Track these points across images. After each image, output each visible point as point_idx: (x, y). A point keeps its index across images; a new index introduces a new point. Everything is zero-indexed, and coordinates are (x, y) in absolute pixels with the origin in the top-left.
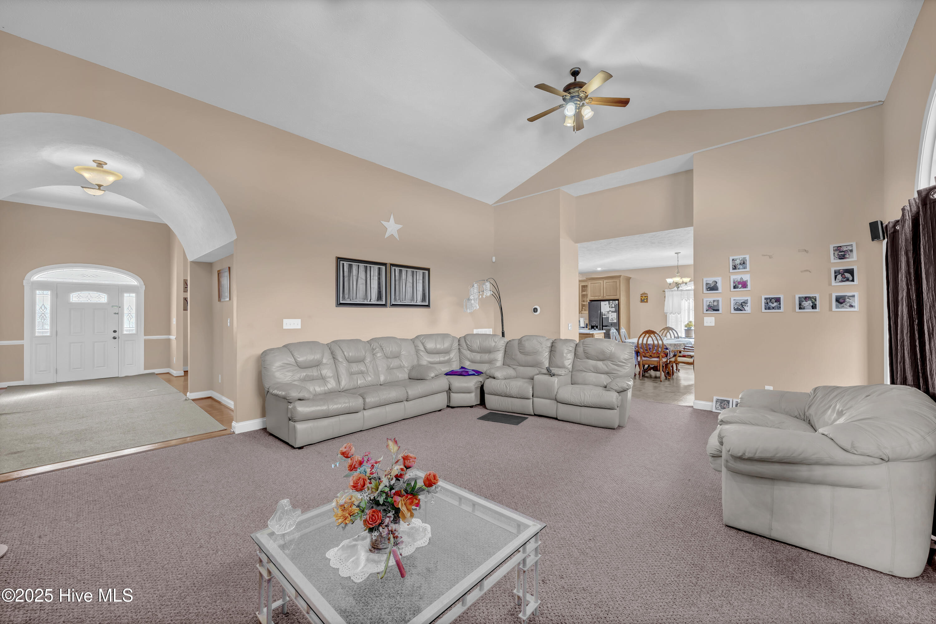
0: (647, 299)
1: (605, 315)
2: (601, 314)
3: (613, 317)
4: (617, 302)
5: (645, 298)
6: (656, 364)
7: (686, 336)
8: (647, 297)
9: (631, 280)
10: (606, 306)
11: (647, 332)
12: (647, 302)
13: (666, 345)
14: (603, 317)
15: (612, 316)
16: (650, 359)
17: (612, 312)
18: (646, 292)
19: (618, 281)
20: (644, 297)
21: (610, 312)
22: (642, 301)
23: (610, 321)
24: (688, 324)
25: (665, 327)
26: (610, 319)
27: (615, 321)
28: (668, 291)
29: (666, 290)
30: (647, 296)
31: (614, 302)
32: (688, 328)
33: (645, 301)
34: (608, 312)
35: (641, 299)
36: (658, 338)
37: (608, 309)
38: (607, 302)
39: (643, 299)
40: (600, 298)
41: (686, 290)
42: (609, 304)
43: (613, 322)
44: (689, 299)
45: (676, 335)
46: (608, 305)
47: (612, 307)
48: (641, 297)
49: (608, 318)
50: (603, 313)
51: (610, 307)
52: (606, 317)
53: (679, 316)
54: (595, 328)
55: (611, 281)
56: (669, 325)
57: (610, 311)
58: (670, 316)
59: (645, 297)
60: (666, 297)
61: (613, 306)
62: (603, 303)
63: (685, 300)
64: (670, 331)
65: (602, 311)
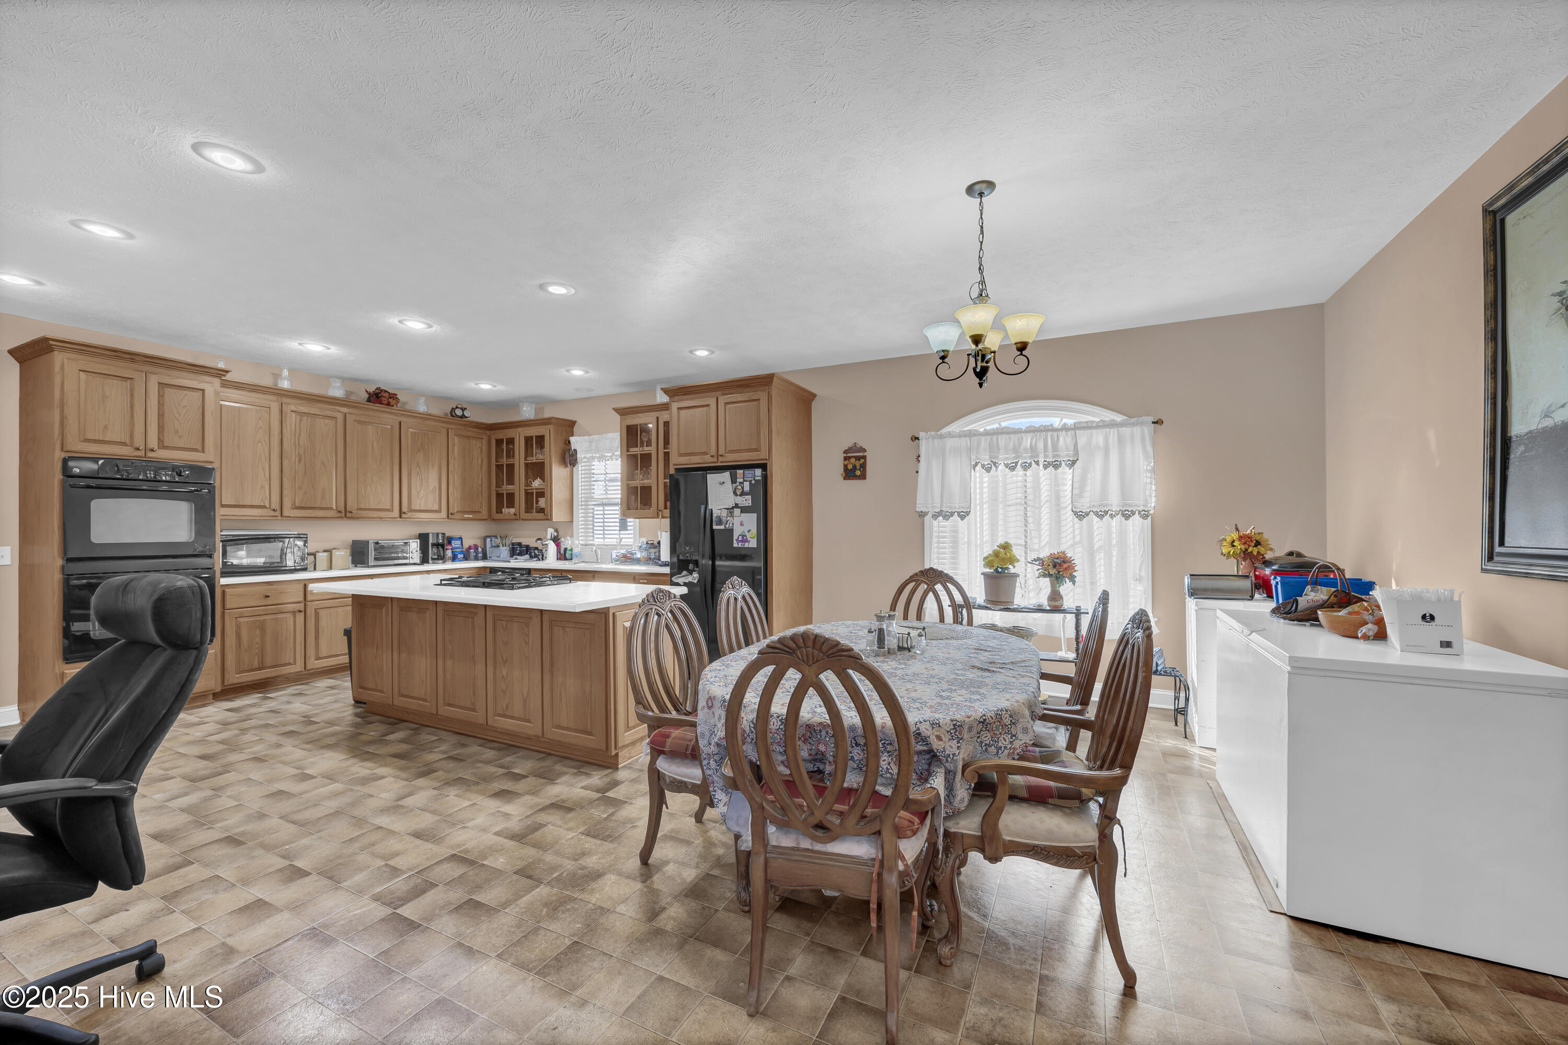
0: (863, 466)
1: (720, 522)
2: (708, 519)
3: (745, 529)
4: (758, 472)
5: (858, 464)
6: (857, 889)
7: (987, 601)
8: (862, 461)
9: (815, 405)
10: (723, 488)
11: (791, 652)
12: (865, 478)
13: (925, 729)
14: (715, 527)
15: (742, 524)
16: (819, 847)
17: (744, 510)
18: (861, 443)
19: (763, 396)
20: (853, 460)
21: (737, 511)
22: (849, 474)
23: (735, 545)
24: (996, 554)
25: (917, 570)
26: (735, 537)
27: (753, 544)
28: (927, 439)
29: (922, 435)
30: (864, 457)
31: (749, 473)
32: (996, 570)
33: (858, 473)
34: (730, 510)
35: (845, 466)
36: (865, 687)
37: (731, 500)
38: (727, 475)
39: (850, 467)
40: (708, 461)
41: (987, 433)
42: (734, 481)
43: (746, 545)
44: (995, 464)
45: (958, 598)
46: (729, 486)
47: (743, 494)
48: (846, 459)
49: (731, 531)
50: (714, 515)
51: (735, 493)
52: (722, 527)
53: (962, 524)
54: (691, 566)
55: (739, 397)
56: (935, 560)
57: (737, 506)
58: (935, 523)
59: (858, 458)
60: (921, 459)
61: (747, 487)
62: (713, 479)
63: (983, 466)
64: (939, 587)
65: (710, 507)
